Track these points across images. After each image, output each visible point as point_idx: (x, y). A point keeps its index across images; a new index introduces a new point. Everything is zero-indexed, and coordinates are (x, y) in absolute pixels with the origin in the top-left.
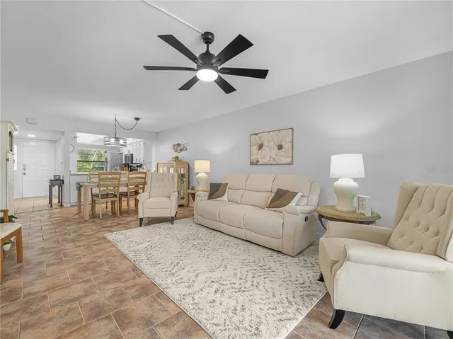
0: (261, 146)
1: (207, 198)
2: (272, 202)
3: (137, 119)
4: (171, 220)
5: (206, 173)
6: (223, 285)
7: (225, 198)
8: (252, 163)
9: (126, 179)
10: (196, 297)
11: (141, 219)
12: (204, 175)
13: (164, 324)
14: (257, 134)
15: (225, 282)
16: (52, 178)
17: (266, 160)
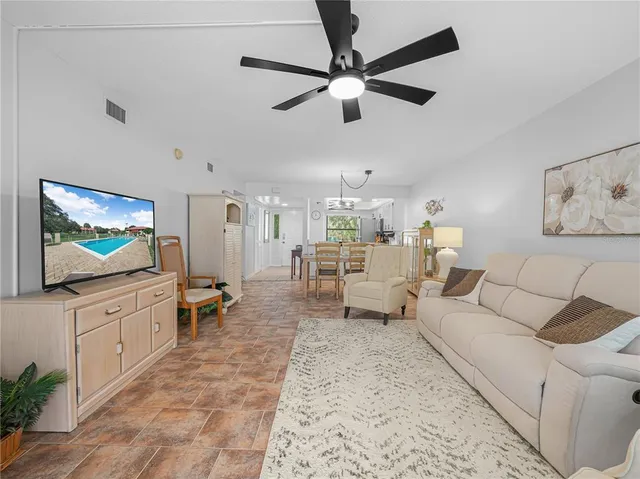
0: (568, 194)
1: (440, 292)
2: (550, 324)
3: (368, 172)
4: (385, 318)
5: (455, 249)
6: (348, 448)
7: (473, 297)
8: (547, 232)
9: (348, 253)
10: (294, 443)
11: (347, 309)
12: (452, 252)
13: (233, 454)
14: (560, 167)
15: (355, 447)
16: (294, 248)
17: (581, 225)
